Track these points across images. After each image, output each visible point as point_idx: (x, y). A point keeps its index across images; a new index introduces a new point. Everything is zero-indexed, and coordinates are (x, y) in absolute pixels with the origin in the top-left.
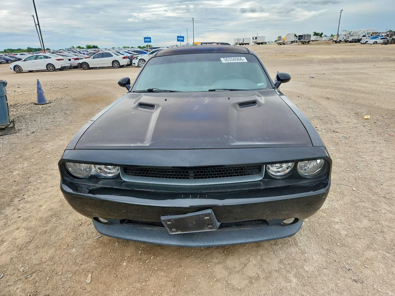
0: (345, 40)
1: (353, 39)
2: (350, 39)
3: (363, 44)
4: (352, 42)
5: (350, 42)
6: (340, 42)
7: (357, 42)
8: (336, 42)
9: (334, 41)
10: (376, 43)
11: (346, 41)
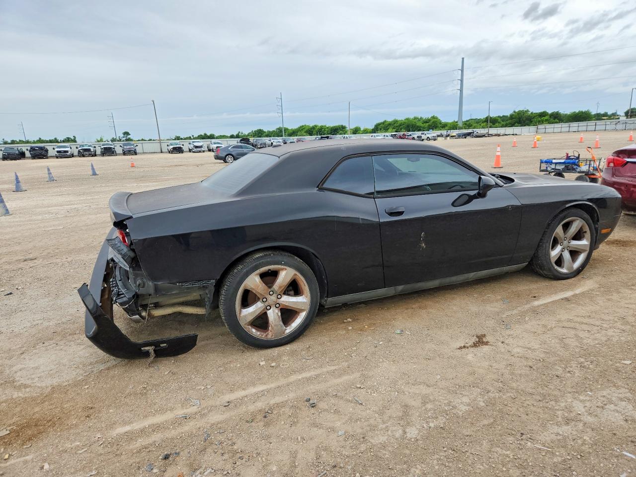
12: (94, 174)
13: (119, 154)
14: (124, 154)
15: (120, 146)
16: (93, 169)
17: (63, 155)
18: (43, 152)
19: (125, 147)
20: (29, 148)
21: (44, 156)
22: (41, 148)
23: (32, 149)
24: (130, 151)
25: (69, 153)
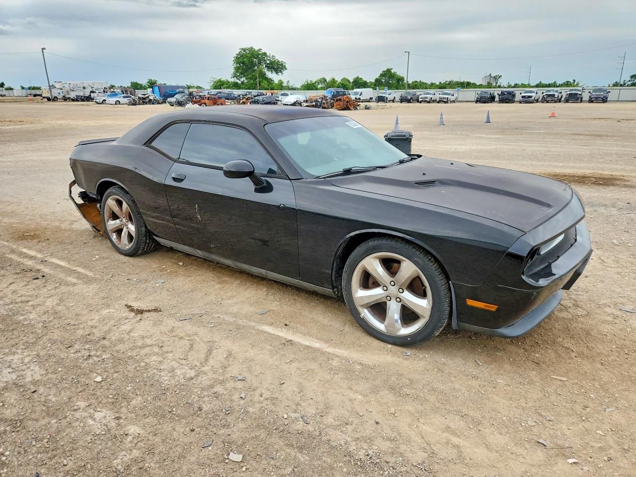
0: (64, 96)
1: (77, 96)
2: (73, 95)
3: (100, 103)
4: (77, 100)
5: (73, 100)
6: (56, 99)
7: (85, 101)
8: (49, 99)
9: (44, 98)
10: (118, 103)
11: (65, 99)
12: (488, 121)
13: (586, 101)
14: (591, 101)
15: (589, 92)
16: (488, 117)
17: (527, 100)
18: (510, 97)
19: (594, 93)
20: (500, 93)
21: (510, 100)
22: (509, 93)
23: (503, 93)
24: (597, 98)
25: (533, 98)
